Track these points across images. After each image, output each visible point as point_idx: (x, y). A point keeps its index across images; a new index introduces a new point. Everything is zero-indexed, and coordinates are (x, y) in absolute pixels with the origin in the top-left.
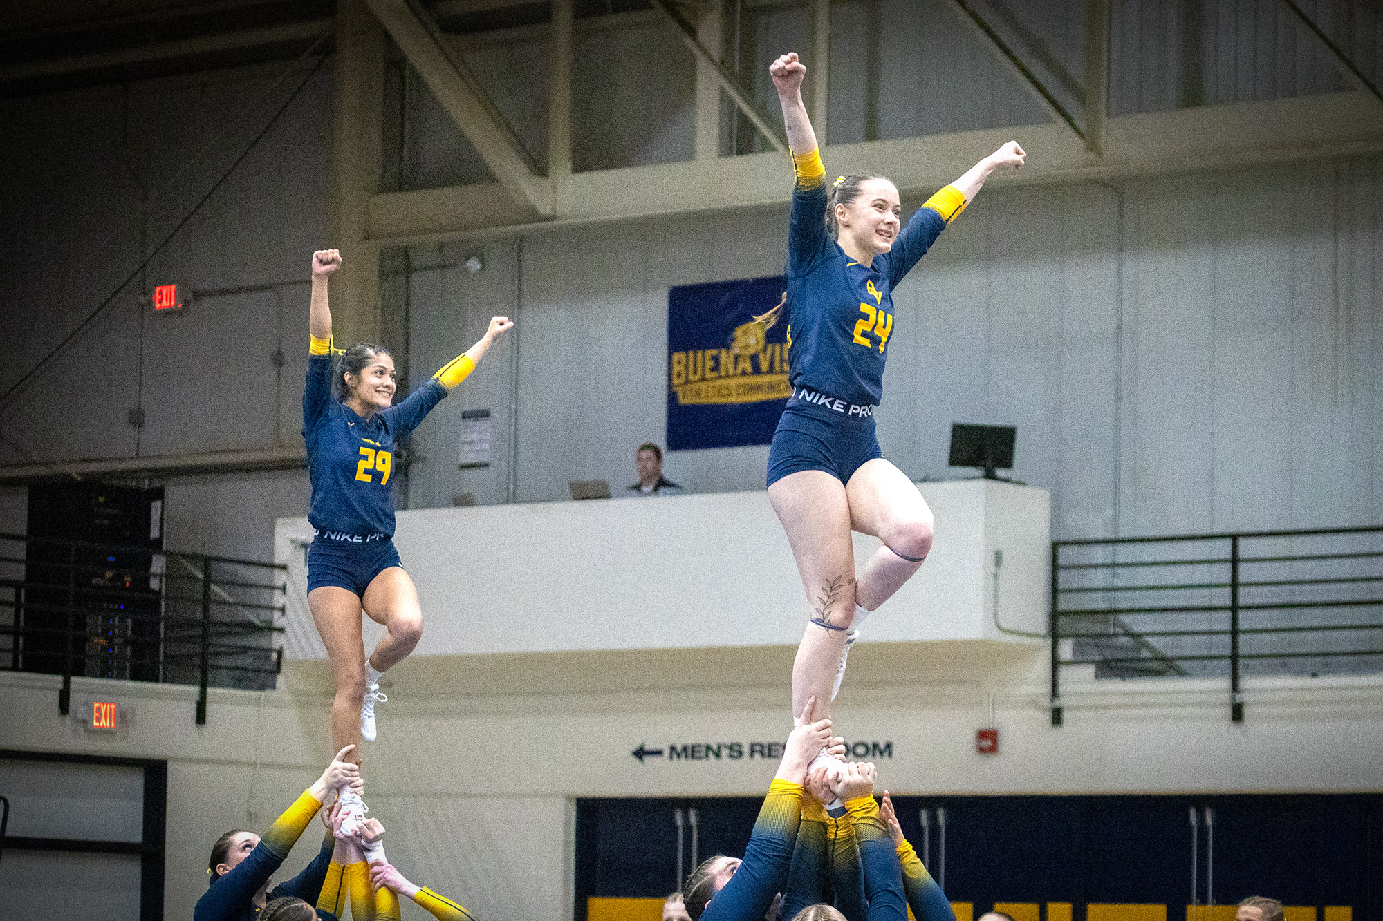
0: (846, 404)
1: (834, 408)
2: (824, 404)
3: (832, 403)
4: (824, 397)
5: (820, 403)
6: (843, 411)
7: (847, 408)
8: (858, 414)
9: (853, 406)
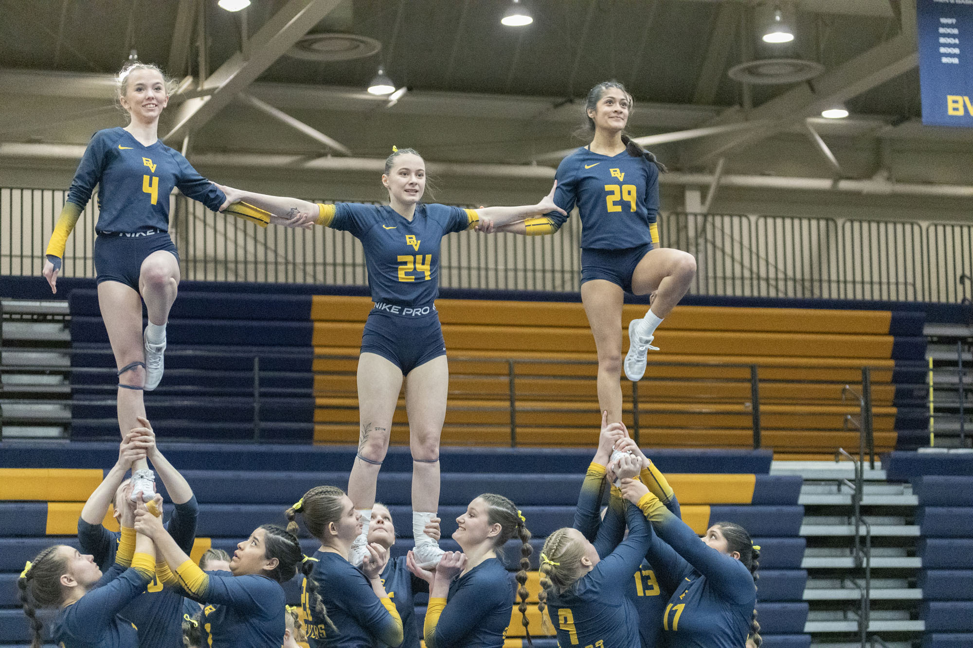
0: (400, 308)
1: (392, 311)
2: (385, 309)
3: (390, 308)
4: (385, 304)
5: (382, 309)
6: (398, 313)
7: (401, 311)
8: (412, 313)
9: (406, 309)
